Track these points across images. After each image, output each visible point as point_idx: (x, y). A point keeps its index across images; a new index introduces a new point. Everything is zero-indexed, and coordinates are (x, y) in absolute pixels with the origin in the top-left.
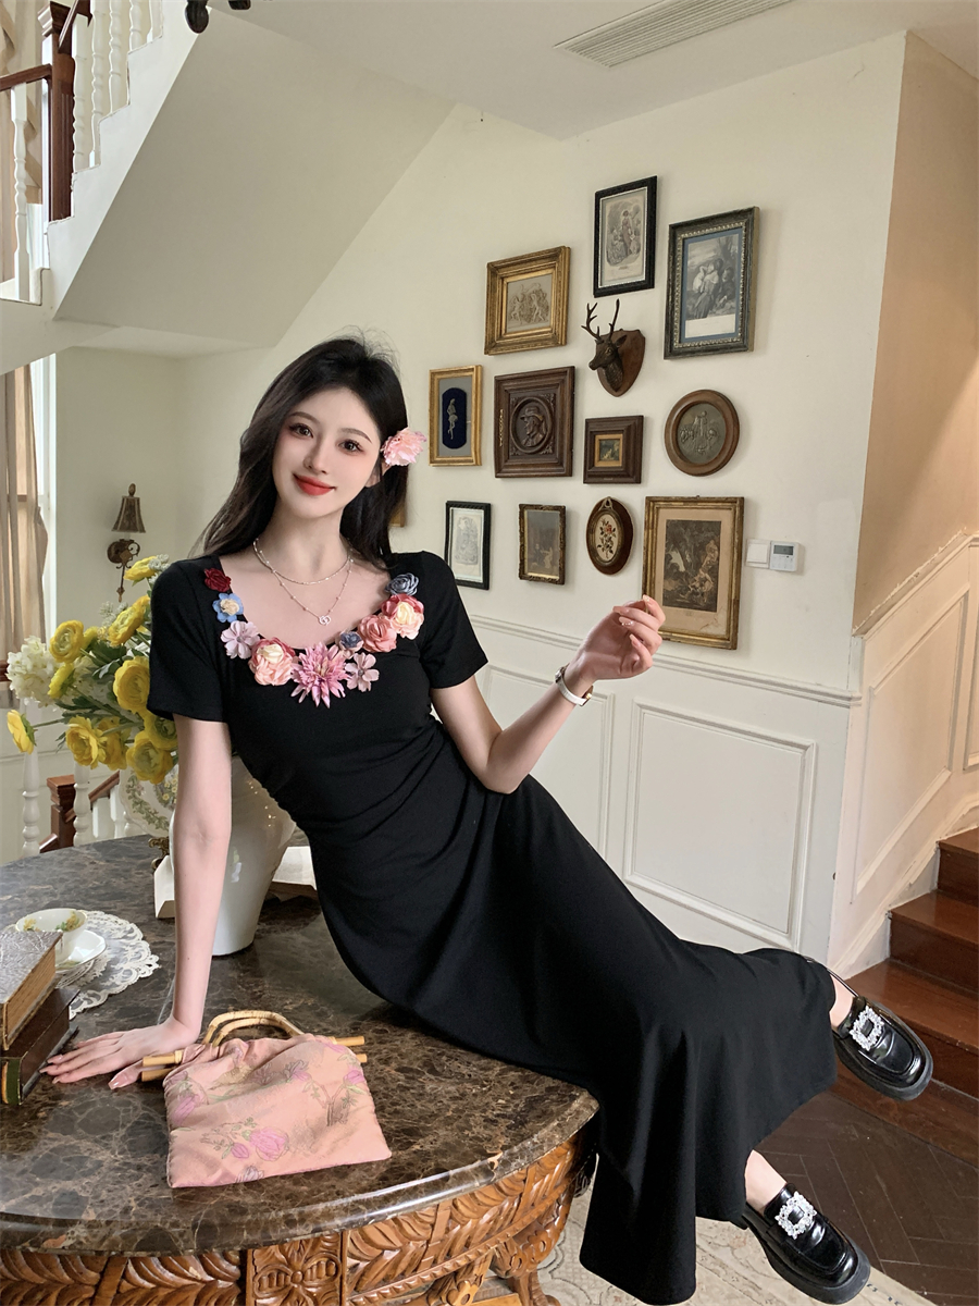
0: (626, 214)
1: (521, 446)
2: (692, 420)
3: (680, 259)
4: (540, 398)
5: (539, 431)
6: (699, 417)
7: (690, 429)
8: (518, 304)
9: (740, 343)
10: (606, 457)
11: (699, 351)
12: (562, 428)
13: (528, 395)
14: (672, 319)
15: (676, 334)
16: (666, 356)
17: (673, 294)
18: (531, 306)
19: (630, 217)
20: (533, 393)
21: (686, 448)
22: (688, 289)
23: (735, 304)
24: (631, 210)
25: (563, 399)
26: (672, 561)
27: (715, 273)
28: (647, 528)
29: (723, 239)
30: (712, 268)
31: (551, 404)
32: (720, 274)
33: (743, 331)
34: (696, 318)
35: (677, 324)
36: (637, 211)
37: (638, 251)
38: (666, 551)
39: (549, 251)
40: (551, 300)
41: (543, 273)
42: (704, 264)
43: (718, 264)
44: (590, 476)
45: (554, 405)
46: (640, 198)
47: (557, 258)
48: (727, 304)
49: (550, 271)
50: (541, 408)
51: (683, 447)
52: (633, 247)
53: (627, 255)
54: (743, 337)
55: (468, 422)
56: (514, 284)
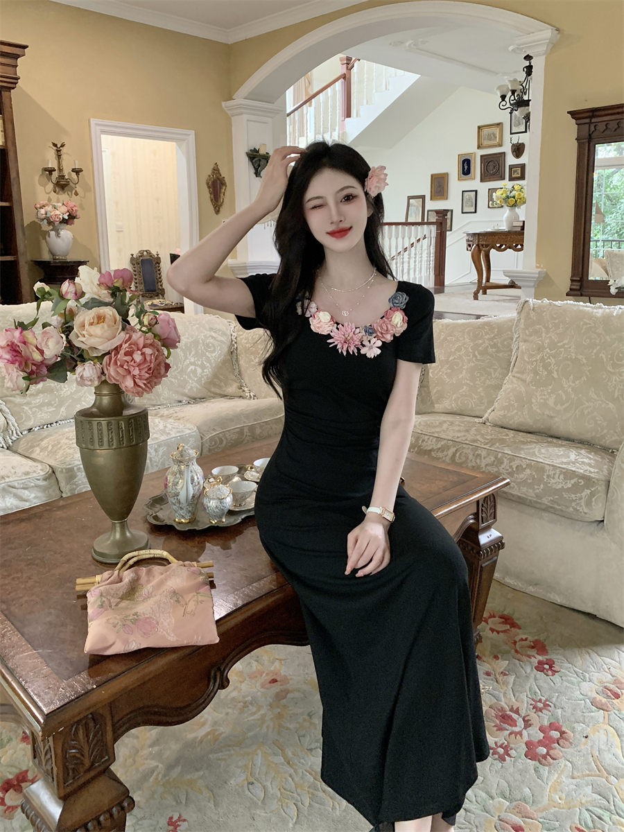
1: (489, 173)
4: (495, 160)
5: (495, 169)
8: (486, 137)
10: (515, 174)
12: (502, 168)
13: (491, 159)
18: (491, 136)
25: (502, 160)
39: (496, 123)
40: (497, 135)
45: (500, 162)
47: (499, 125)
49: (496, 128)
50: (495, 162)
55: (471, 168)
56: (486, 131)
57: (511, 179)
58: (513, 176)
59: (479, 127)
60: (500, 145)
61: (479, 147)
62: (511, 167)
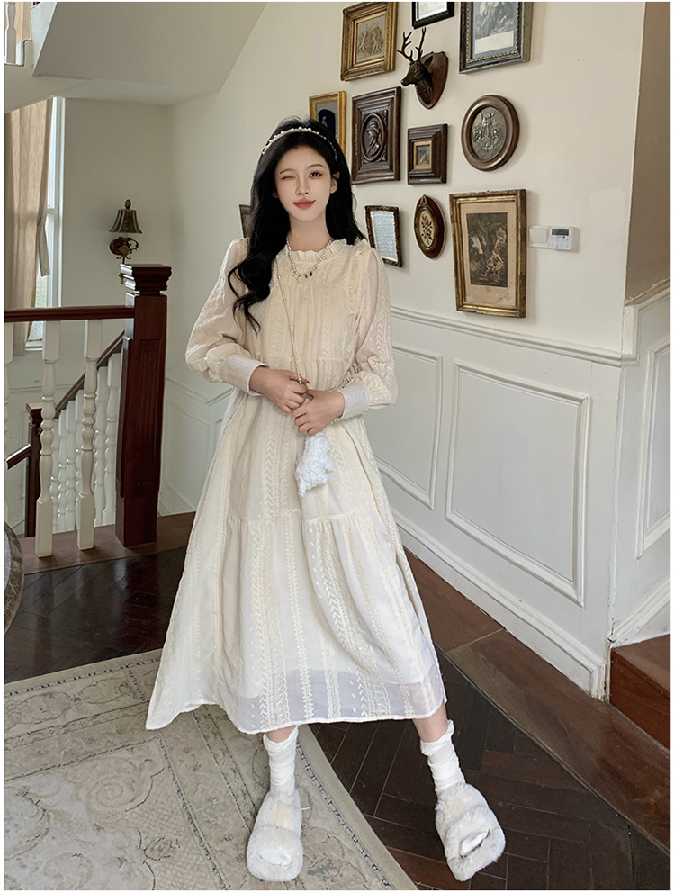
1: (367, 156)
2: (481, 121)
4: (378, 114)
5: (377, 140)
6: (486, 118)
7: (480, 130)
8: (364, 40)
9: (520, 54)
10: (421, 161)
11: (485, 65)
12: (392, 139)
14: (465, 38)
15: (468, 51)
16: (462, 71)
17: (465, 18)
18: (372, 40)
20: (372, 111)
21: (477, 146)
23: (513, 22)
25: (392, 116)
26: (474, 245)
28: (453, 220)
31: (385, 119)
33: (519, 45)
34: (483, 36)
35: (468, 44)
38: (469, 237)
40: (384, 35)
41: (380, 14)
44: (411, 178)
49: (384, 13)
50: (378, 122)
51: (474, 144)
54: (519, 49)
56: (365, 24)
57: (414, 179)
59: (348, 14)
60: (389, 68)
61: (346, 74)
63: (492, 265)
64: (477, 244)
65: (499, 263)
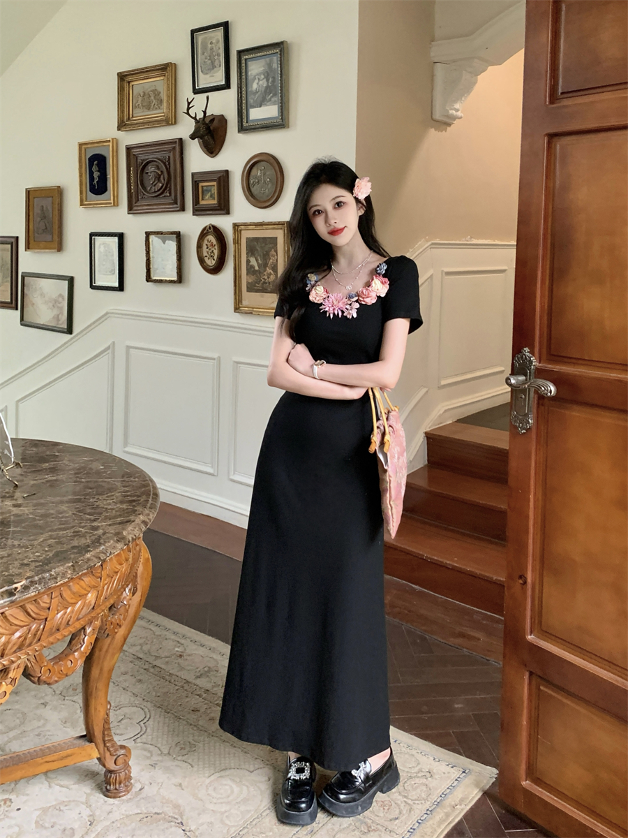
0: (211, 43)
1: (148, 192)
2: (257, 172)
3: (244, 71)
4: (159, 159)
5: (159, 180)
6: (261, 170)
7: (256, 178)
8: (140, 99)
9: (281, 123)
10: (207, 197)
11: (258, 128)
12: (175, 178)
13: (150, 157)
14: (242, 108)
15: (244, 117)
16: (239, 131)
17: (241, 93)
18: (150, 99)
19: (213, 45)
20: (153, 156)
21: (255, 190)
22: (250, 90)
23: (277, 99)
24: (214, 41)
25: (175, 161)
26: (251, 264)
27: (265, 80)
28: (234, 243)
29: (268, 59)
30: (263, 77)
31: (167, 163)
32: (268, 81)
33: (282, 115)
34: (255, 107)
35: (244, 111)
36: (218, 42)
37: (220, 66)
38: (247, 257)
39: (161, 65)
40: (164, 96)
41: (158, 79)
42: (257, 75)
43: (266, 74)
44: (196, 210)
45: (169, 164)
46: (219, 33)
47: (167, 69)
48: (272, 99)
49: (162, 78)
50: (160, 166)
51: (253, 190)
52: (217, 63)
53: (213, 69)
54: (282, 119)
55: (108, 176)
56: (140, 86)
57: (199, 211)
58: (202, 202)
59: (122, 77)
60: (171, 121)
61: (121, 125)
62: (198, 179)
63: (266, 278)
64: (253, 262)
65: (272, 277)
